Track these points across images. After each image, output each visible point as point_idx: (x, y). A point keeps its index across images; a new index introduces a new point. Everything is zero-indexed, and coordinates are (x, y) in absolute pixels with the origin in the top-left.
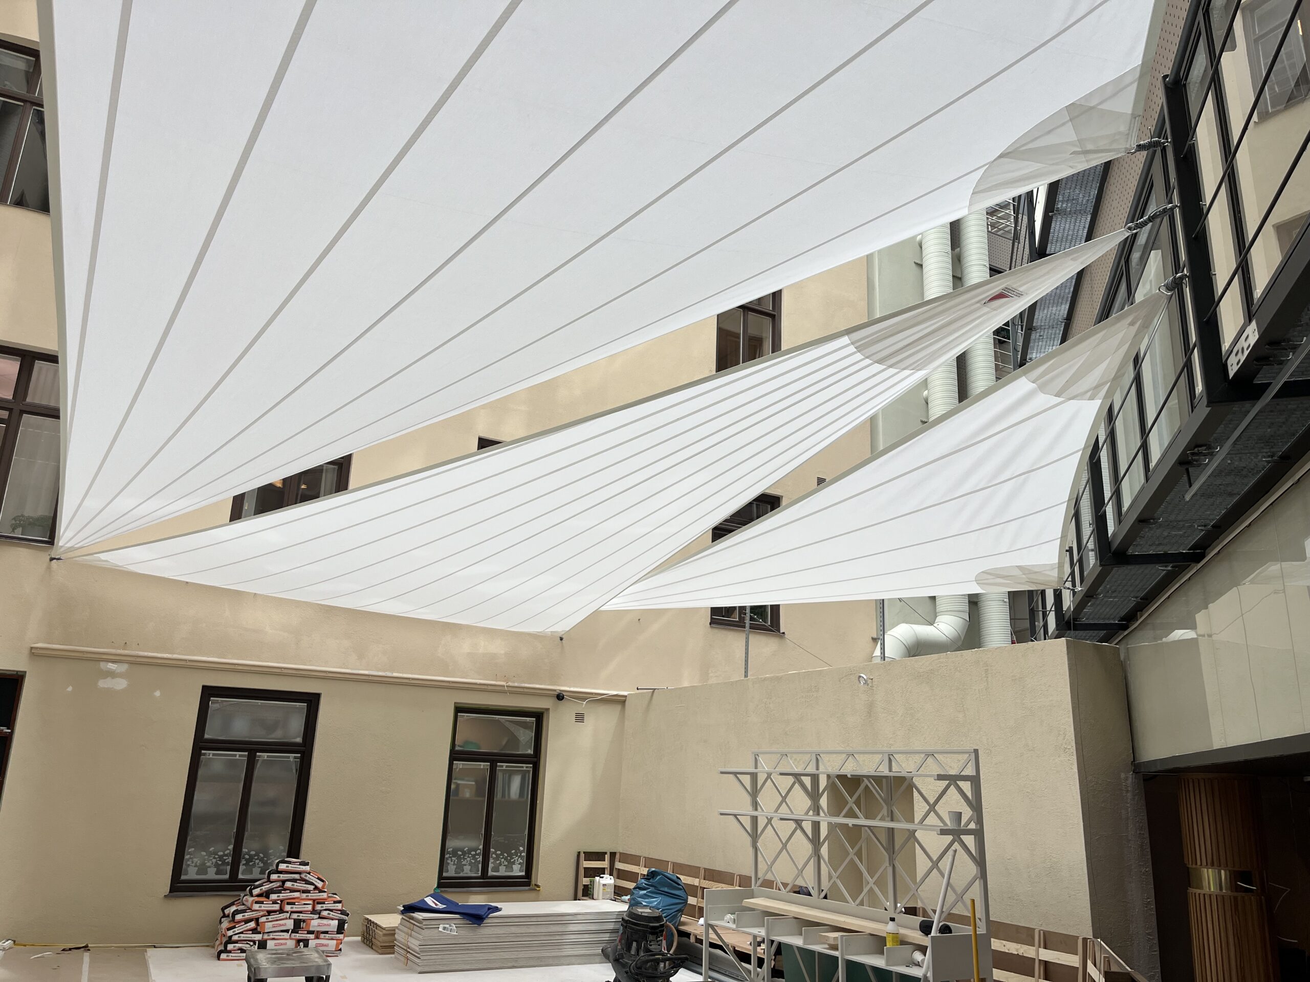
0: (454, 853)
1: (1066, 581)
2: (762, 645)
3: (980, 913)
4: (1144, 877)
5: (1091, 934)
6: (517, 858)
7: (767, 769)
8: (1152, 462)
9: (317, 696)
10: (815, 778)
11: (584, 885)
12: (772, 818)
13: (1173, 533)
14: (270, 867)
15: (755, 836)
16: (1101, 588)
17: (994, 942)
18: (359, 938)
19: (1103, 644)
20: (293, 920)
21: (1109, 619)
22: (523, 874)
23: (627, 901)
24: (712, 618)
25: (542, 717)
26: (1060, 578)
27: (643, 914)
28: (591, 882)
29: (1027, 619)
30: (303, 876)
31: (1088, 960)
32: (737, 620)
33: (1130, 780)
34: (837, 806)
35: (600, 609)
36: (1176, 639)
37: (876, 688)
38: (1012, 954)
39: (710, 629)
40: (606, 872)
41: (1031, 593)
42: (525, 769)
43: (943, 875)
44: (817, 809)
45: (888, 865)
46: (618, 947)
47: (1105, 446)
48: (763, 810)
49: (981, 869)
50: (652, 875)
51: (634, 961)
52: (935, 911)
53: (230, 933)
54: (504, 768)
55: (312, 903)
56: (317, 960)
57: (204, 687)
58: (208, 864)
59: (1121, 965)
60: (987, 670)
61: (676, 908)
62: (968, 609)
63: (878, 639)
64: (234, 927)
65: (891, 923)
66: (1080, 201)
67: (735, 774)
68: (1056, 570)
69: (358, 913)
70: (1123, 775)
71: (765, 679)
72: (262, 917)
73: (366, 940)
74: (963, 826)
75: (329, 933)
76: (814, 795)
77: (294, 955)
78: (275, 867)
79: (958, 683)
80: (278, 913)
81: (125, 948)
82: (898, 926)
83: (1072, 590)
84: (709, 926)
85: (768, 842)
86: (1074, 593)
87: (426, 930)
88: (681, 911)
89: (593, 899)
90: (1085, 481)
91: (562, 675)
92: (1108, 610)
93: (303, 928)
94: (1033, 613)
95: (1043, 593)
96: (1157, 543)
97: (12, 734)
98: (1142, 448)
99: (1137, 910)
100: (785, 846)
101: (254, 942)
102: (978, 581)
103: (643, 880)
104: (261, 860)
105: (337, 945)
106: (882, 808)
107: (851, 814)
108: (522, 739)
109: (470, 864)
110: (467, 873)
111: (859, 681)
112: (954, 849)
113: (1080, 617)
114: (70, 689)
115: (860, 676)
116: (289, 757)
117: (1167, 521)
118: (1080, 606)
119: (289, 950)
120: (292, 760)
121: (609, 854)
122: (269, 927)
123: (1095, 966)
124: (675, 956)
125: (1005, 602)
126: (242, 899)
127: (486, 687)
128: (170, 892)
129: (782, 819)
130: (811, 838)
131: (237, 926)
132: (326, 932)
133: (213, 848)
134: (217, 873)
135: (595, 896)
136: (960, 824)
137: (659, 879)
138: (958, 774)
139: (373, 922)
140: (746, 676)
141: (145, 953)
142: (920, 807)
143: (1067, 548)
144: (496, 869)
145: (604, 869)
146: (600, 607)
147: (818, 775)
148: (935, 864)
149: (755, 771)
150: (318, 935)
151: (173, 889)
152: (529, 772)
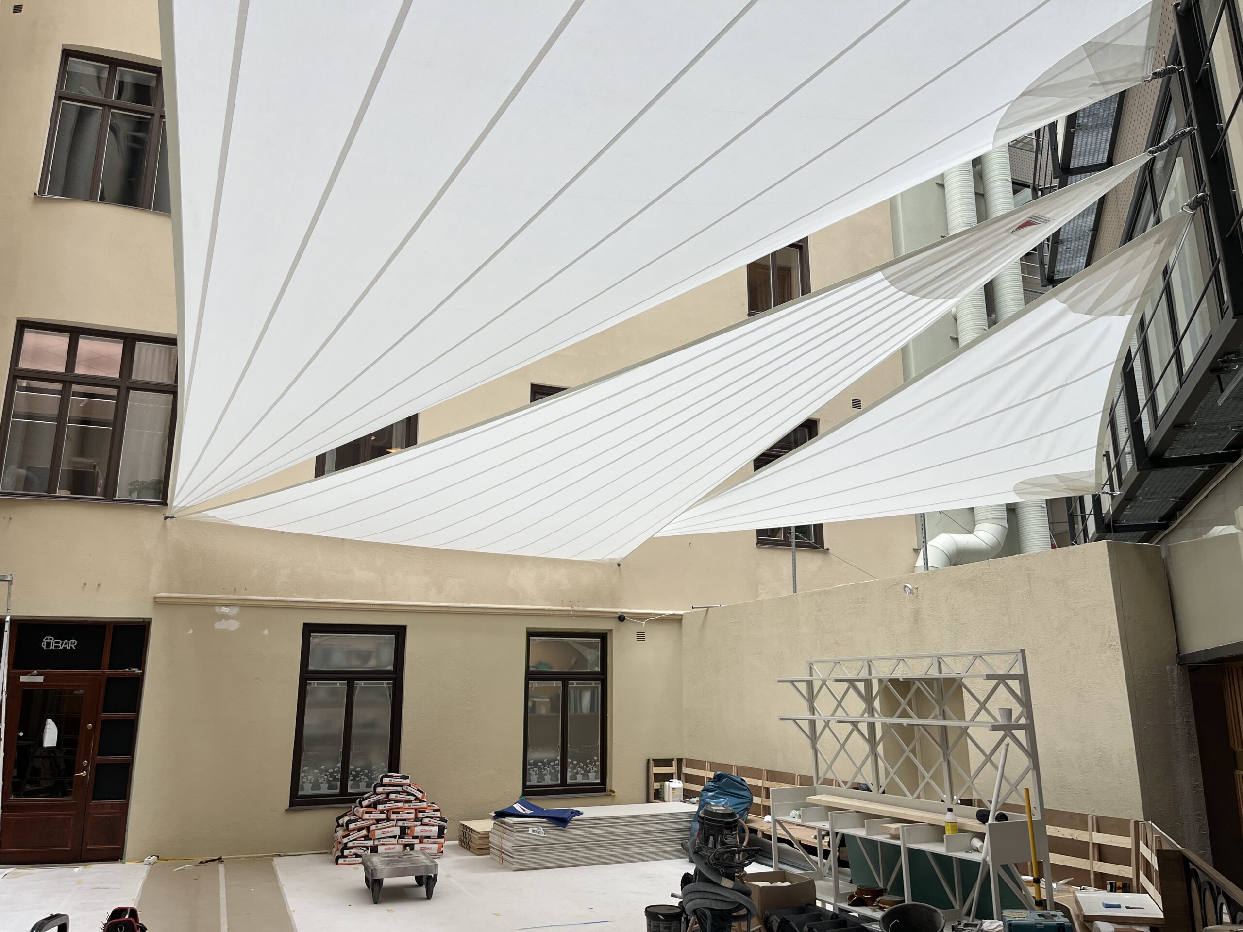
0: (535, 764)
1: (1105, 484)
2: (808, 561)
3: (1034, 802)
4: (1191, 762)
5: (1143, 817)
6: (592, 767)
7: (821, 677)
8: (1185, 367)
9: (404, 628)
10: (868, 683)
11: (655, 790)
12: (829, 721)
13: (1209, 435)
14: (375, 782)
15: (814, 738)
16: (1139, 491)
17: (1049, 828)
18: (457, 842)
19: (1144, 544)
20: (399, 827)
21: (1148, 520)
22: (599, 781)
23: (696, 802)
24: (758, 539)
25: (607, 636)
26: (1098, 484)
27: (717, 811)
28: (661, 786)
29: (1067, 522)
30: (405, 788)
31: (1140, 841)
32: (782, 539)
33: (1175, 672)
34: (891, 708)
35: (654, 536)
36: (1216, 535)
37: (921, 596)
39: (757, 549)
40: (674, 777)
41: (1069, 499)
42: (593, 685)
43: (997, 768)
44: (871, 711)
45: (943, 760)
46: (697, 841)
47: (1138, 355)
48: (820, 714)
49: (1033, 760)
50: (719, 778)
51: (712, 853)
52: (991, 802)
53: (345, 840)
54: (575, 685)
55: (414, 812)
56: (425, 861)
57: (304, 624)
58: (321, 781)
59: (1172, 844)
60: (1029, 575)
61: (743, 807)
62: (1006, 516)
63: (921, 548)
64: (349, 835)
65: (949, 813)
66: (1101, 114)
67: (792, 682)
68: (1094, 476)
69: (454, 820)
70: (1168, 668)
71: (813, 594)
72: (372, 825)
73: (463, 843)
74: (1014, 722)
75: (431, 837)
76: (868, 698)
77: (404, 857)
78: (379, 781)
79: (1000, 588)
80: (385, 821)
81: (254, 858)
82: (957, 816)
83: (1110, 494)
84: (776, 821)
85: (826, 742)
86: (1113, 497)
87: (516, 834)
88: (747, 810)
89: (664, 801)
90: (1119, 390)
91: (622, 598)
92: (1147, 511)
93: (408, 834)
94: (1072, 517)
95: (1081, 498)
96: (1193, 445)
97: (143, 674)
98: (1175, 356)
99: (1186, 793)
100: (843, 746)
101: (367, 847)
102: (1017, 491)
103: (710, 783)
104: (366, 775)
105: (439, 848)
106: (934, 707)
107: (905, 715)
108: (589, 658)
109: (550, 774)
110: (548, 782)
111: (905, 591)
112: (1007, 743)
113: (1120, 519)
114: (191, 632)
115: (905, 586)
116: (383, 684)
117: (1202, 425)
118: (1119, 510)
119: (399, 853)
120: (385, 686)
121: (676, 760)
122: (378, 834)
123: (1147, 846)
124: (748, 848)
125: (1043, 507)
126: (354, 811)
127: (553, 613)
128: (290, 806)
129: (839, 722)
130: (867, 738)
131: (351, 834)
132: (429, 837)
133: (324, 767)
134: (329, 788)
135: (666, 799)
136: (1011, 720)
137: (725, 781)
138: (1006, 673)
139: (469, 828)
140: (795, 591)
141: (272, 862)
142: (970, 706)
143: (1104, 453)
144: (574, 778)
145: (672, 774)
146: (654, 535)
147: (871, 680)
148: (989, 758)
149: (810, 678)
150: (421, 839)
151: (292, 804)
152: (597, 688)
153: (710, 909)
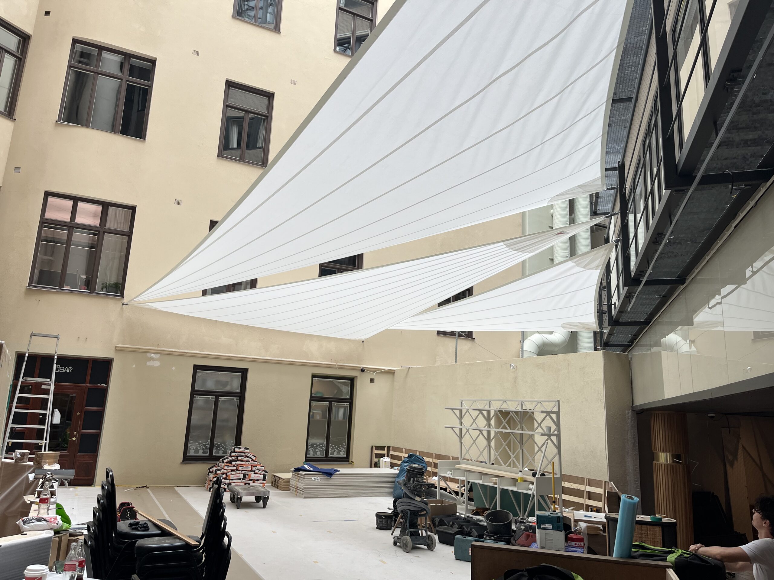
0: (312, 446)
2: (464, 345)
3: (557, 470)
4: (634, 456)
5: (608, 480)
6: (342, 448)
7: (466, 407)
9: (247, 370)
10: (489, 412)
11: (375, 462)
12: (469, 429)
14: (230, 450)
15: (461, 437)
16: (614, 332)
17: (563, 483)
18: (270, 484)
19: (622, 353)
20: (243, 474)
21: (623, 342)
22: (345, 456)
23: (397, 469)
25: (354, 379)
27: (415, 467)
28: (378, 460)
30: (246, 454)
33: (630, 414)
34: (499, 424)
37: (518, 370)
38: (574, 489)
39: (437, 337)
40: (386, 456)
42: (345, 405)
44: (489, 425)
45: (520, 449)
46: (405, 480)
48: (465, 426)
49: (558, 451)
50: (410, 456)
51: (412, 485)
52: (538, 468)
54: (336, 405)
55: (251, 467)
57: (194, 365)
58: (199, 449)
60: (568, 364)
65: (520, 473)
66: (617, 148)
67: (452, 409)
68: (594, 324)
69: (271, 472)
70: (627, 412)
71: (465, 365)
72: (229, 472)
73: (273, 485)
76: (488, 419)
80: (236, 471)
81: (164, 487)
82: (523, 474)
85: (467, 439)
87: (306, 480)
89: (380, 468)
91: (363, 360)
92: (620, 339)
93: (247, 478)
96: (630, 318)
97: (107, 387)
99: (630, 470)
100: (474, 442)
101: (226, 484)
102: (563, 327)
103: (406, 459)
104: (223, 447)
105: (263, 486)
106: (518, 425)
107: (504, 428)
108: (344, 391)
109: (320, 451)
110: (318, 456)
111: (510, 367)
112: (548, 443)
113: (610, 341)
114: (134, 366)
115: (511, 365)
116: (234, 399)
118: (609, 338)
119: (243, 487)
120: (235, 400)
121: (387, 447)
122: (232, 477)
126: (219, 465)
127: (327, 365)
128: (183, 461)
129: (473, 430)
130: (486, 438)
132: (258, 480)
133: (201, 441)
134: (203, 453)
135: (381, 466)
136: (551, 432)
137: (413, 458)
138: (551, 411)
139: (278, 477)
140: (456, 362)
141: (175, 489)
142: (535, 425)
144: (332, 454)
145: (385, 454)
147: (490, 410)
148: (540, 449)
149: (461, 408)
150: (254, 481)
151: (184, 460)
152: (347, 407)
153: (410, 510)
